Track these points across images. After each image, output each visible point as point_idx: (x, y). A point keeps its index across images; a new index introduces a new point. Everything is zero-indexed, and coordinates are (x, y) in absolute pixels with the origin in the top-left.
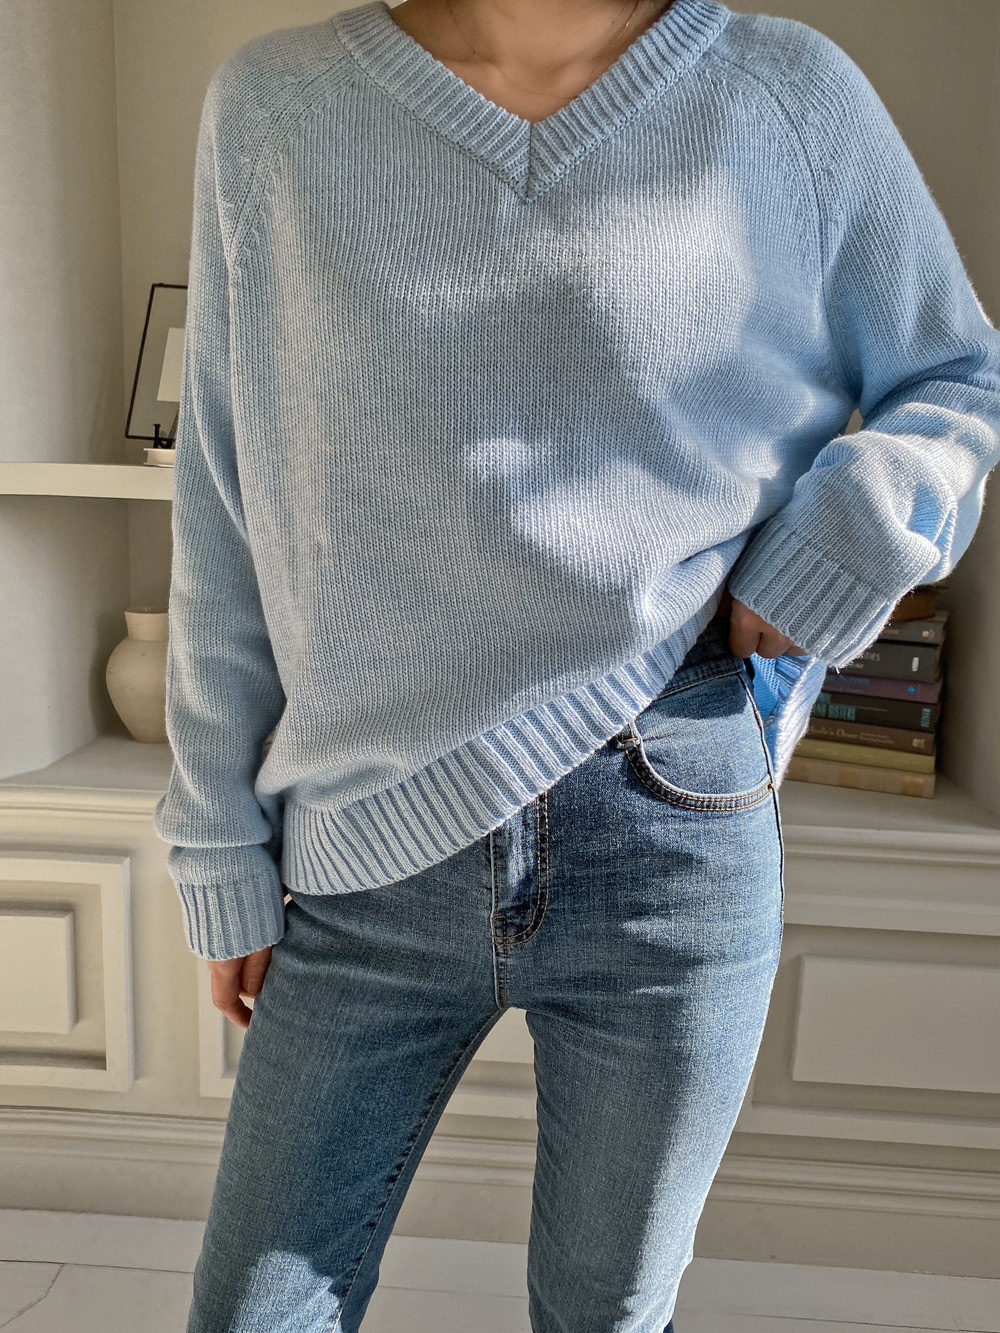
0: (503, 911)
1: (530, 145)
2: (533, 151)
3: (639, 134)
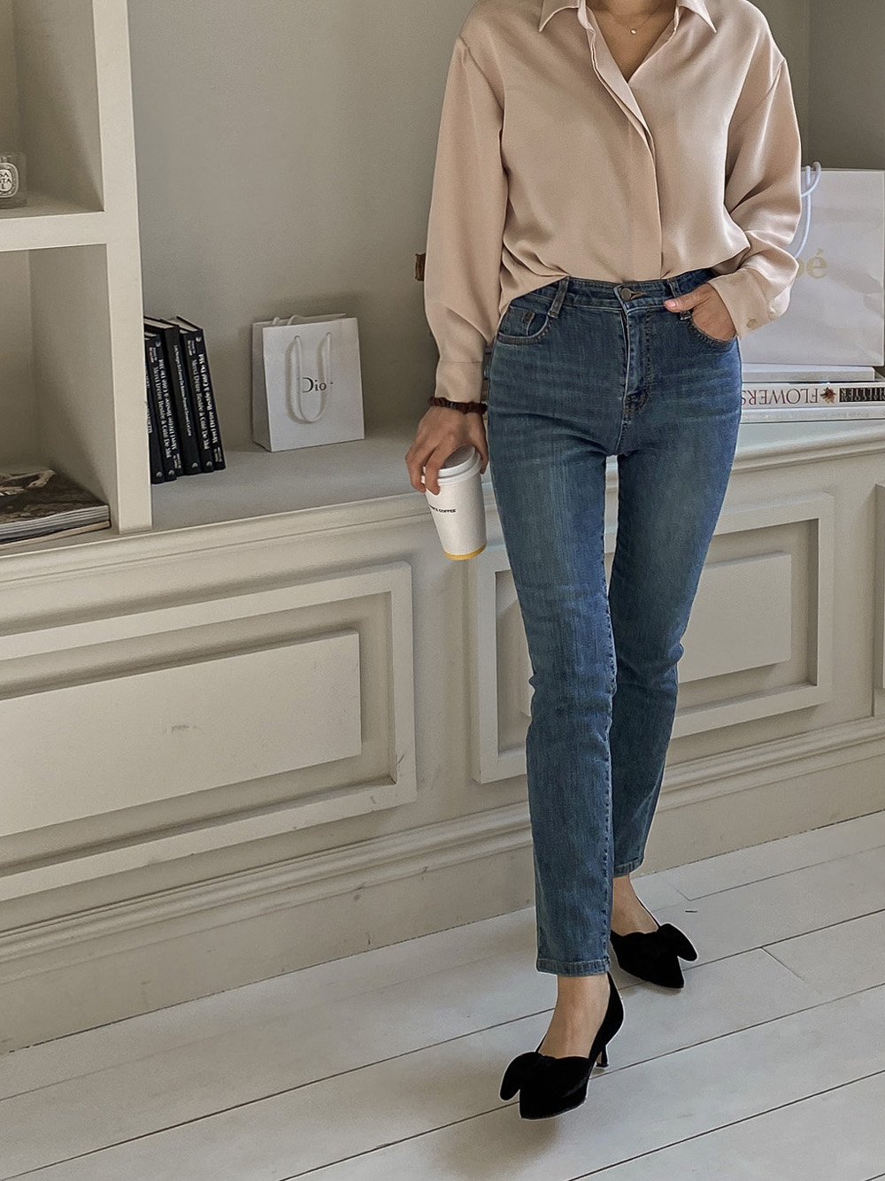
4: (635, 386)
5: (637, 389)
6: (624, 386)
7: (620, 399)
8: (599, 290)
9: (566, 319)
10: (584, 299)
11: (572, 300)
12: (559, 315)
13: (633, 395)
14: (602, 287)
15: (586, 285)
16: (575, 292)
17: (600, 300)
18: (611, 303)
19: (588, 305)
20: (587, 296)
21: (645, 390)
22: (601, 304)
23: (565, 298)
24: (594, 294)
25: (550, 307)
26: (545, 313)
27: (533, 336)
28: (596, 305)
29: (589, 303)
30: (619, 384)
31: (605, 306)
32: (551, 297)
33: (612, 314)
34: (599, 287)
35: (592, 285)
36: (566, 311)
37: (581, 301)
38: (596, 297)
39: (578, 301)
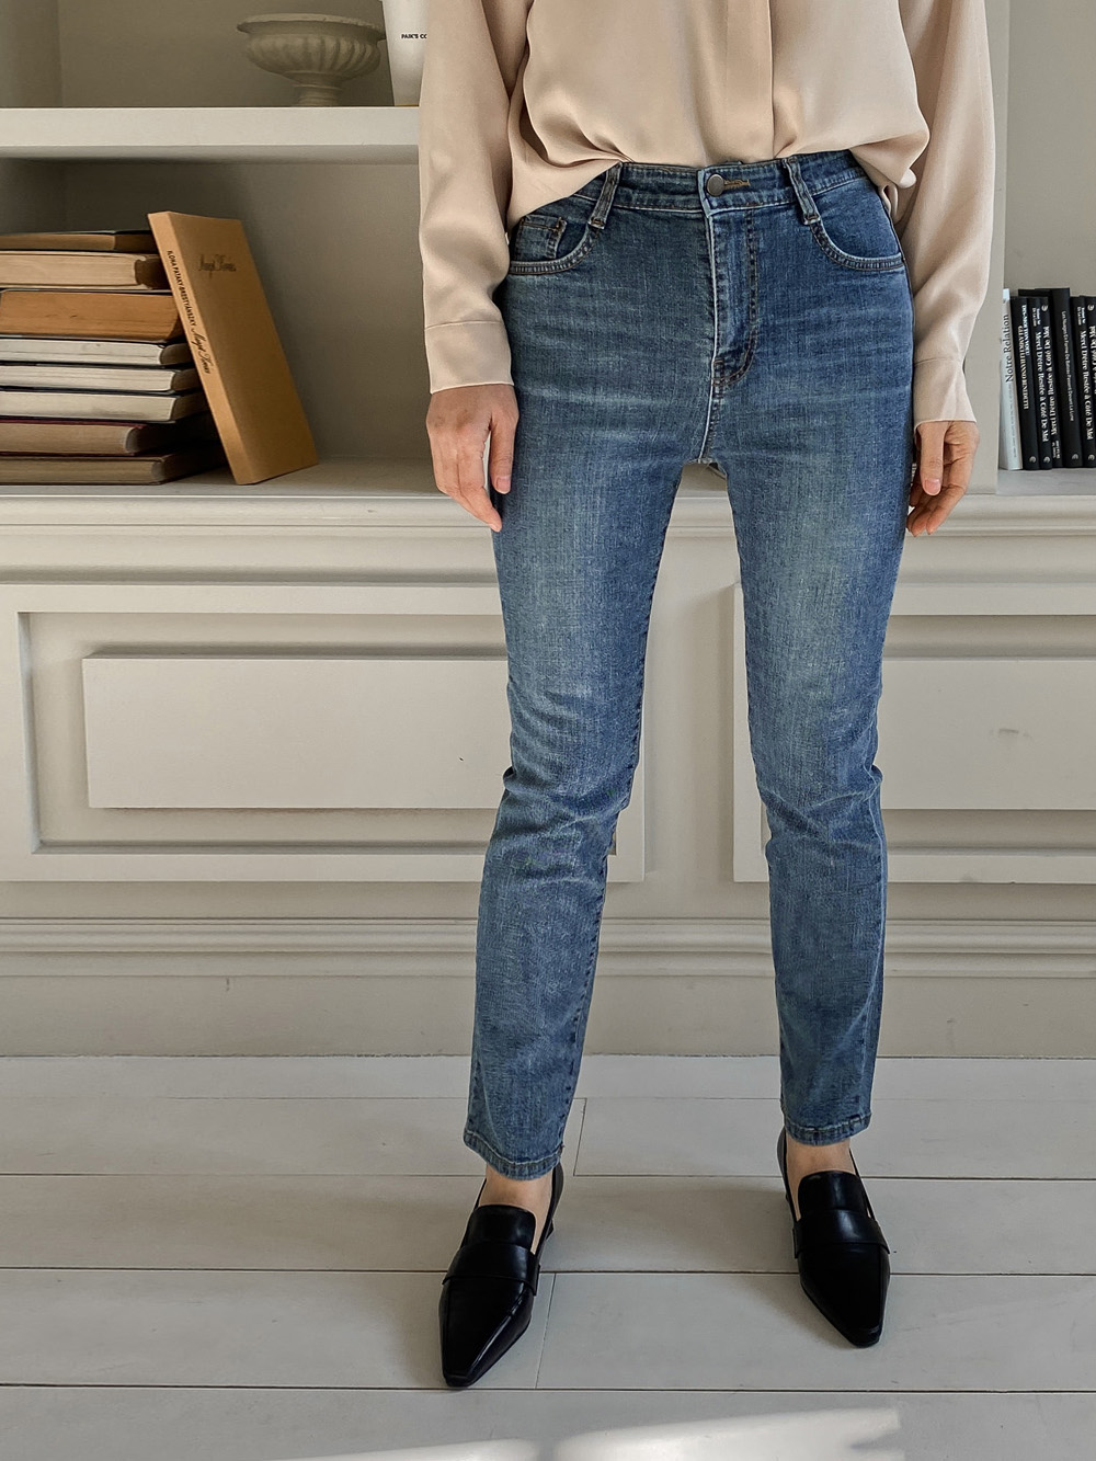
4: (730, 339)
5: (734, 343)
6: (712, 339)
7: (707, 360)
9: (618, 228)
10: (648, 196)
11: (629, 198)
12: (607, 225)
13: (726, 354)
14: (674, 176)
15: (648, 174)
16: (634, 187)
17: (672, 197)
18: (685, 202)
19: (654, 206)
20: (653, 192)
21: (746, 348)
23: (616, 196)
24: (662, 189)
25: (592, 212)
26: (582, 221)
27: (564, 259)
28: (665, 207)
29: (655, 203)
30: (703, 335)
31: (677, 207)
32: (594, 195)
33: (686, 219)
34: (669, 176)
35: (659, 174)
36: (618, 217)
37: (642, 201)
38: (666, 192)
39: (637, 200)
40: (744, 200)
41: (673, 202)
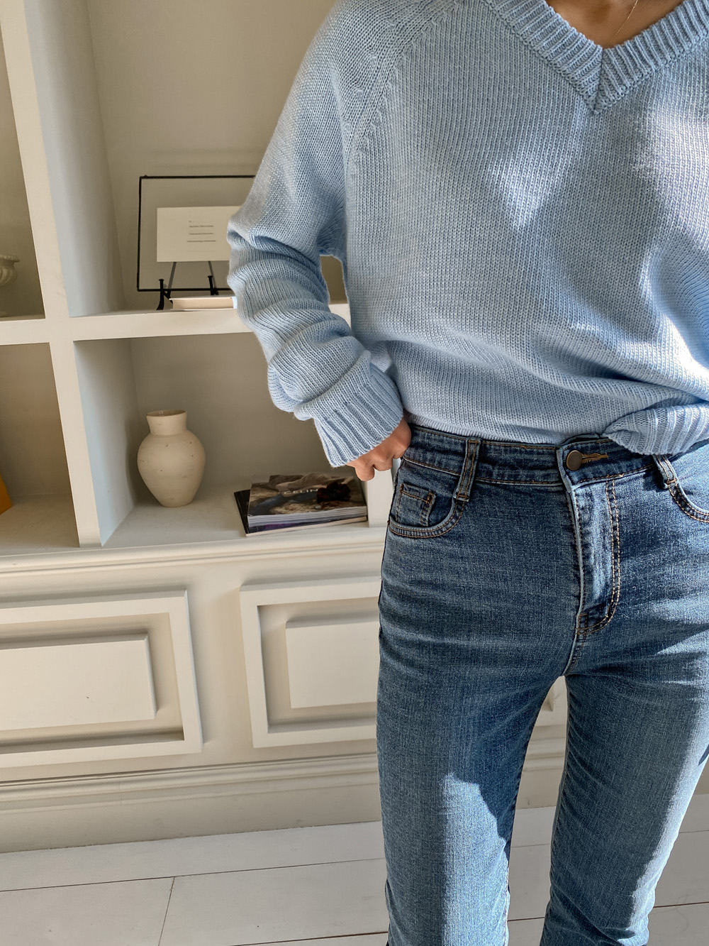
0: (587, 611)
1: (601, 66)
2: (603, 72)
3: (682, 70)
6: (579, 597)
7: (572, 614)
8: (527, 457)
9: (482, 502)
10: (508, 472)
11: (490, 474)
12: (471, 497)
13: (590, 608)
14: (531, 453)
15: (506, 451)
16: (493, 463)
17: (531, 473)
18: (545, 476)
19: (515, 481)
20: (512, 467)
21: (609, 601)
22: (532, 478)
23: (477, 471)
24: (521, 464)
25: (456, 486)
26: (449, 495)
27: (435, 527)
28: (526, 481)
29: (516, 478)
30: (568, 593)
31: (537, 481)
32: (456, 470)
33: (547, 492)
34: (526, 452)
35: (516, 451)
36: (482, 491)
37: (503, 476)
38: (524, 468)
39: (498, 475)
40: (605, 473)
41: (533, 477)
